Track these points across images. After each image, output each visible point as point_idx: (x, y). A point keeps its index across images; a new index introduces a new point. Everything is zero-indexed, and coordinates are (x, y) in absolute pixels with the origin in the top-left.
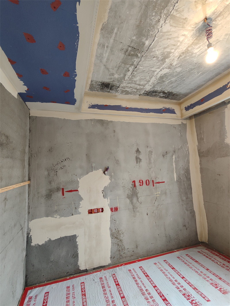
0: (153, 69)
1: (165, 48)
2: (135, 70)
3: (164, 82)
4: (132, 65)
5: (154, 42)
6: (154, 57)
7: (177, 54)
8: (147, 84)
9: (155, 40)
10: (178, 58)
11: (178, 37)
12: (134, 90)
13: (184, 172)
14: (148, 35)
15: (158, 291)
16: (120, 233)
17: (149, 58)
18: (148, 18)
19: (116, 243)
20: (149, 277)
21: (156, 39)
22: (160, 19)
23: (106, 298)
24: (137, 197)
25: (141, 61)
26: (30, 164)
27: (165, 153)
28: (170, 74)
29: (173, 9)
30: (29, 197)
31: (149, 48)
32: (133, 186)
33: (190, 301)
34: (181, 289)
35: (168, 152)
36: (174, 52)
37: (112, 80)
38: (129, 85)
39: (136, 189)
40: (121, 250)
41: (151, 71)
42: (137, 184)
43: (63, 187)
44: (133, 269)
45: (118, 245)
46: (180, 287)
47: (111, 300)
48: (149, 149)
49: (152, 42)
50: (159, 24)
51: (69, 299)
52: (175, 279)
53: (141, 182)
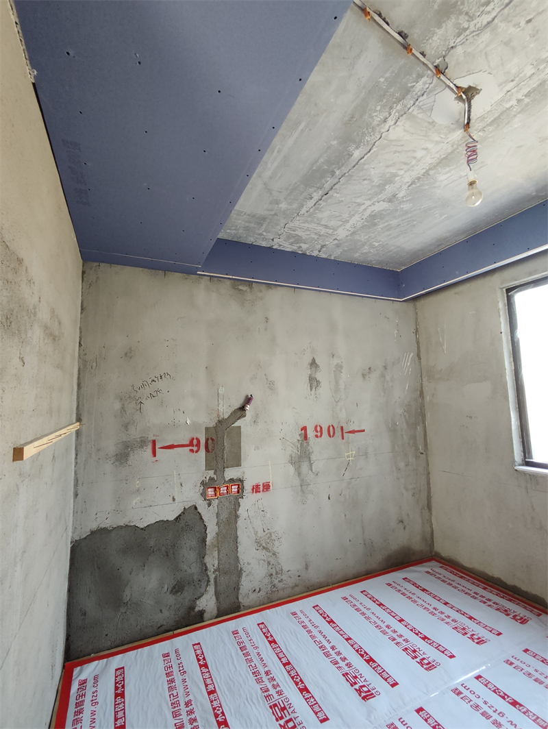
0: (358, 200)
1: (387, 167)
2: (323, 198)
3: (375, 225)
4: (320, 188)
5: (369, 154)
6: (364, 180)
7: (407, 178)
8: (341, 226)
9: (372, 151)
10: (409, 186)
11: (414, 151)
12: (313, 236)
13: (402, 411)
14: (360, 141)
15: (355, 646)
16: (273, 537)
17: (355, 180)
18: (367, 114)
19: (264, 560)
20: (334, 623)
21: (374, 149)
22: (387, 118)
23: (251, 669)
24: (310, 461)
25: (339, 183)
26: (82, 384)
27: (367, 370)
28: (389, 211)
29: (414, 104)
30: (76, 458)
31: (358, 162)
32: (303, 437)
33: (418, 660)
34: (399, 640)
35: (372, 369)
36: (403, 175)
37: (273, 213)
38: (306, 225)
39: (308, 445)
40: (274, 574)
41: (355, 203)
42: (311, 433)
43: (154, 438)
44: (301, 611)
45: (269, 563)
46: (396, 637)
47: (262, 672)
48: (335, 361)
49: (367, 154)
50: (385, 125)
51: (172, 677)
52: (386, 624)
53: (319, 430)
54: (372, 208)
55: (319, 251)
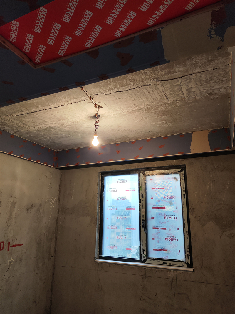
1: (64, 114)
3: (51, 131)
4: (29, 110)
6: (52, 115)
7: (71, 121)
8: (33, 126)
9: (59, 108)
11: (76, 114)
14: (55, 103)
17: (47, 113)
22: (69, 101)
25: (39, 112)
28: (59, 128)
29: (80, 102)
31: (51, 108)
35: (33, 206)
41: (44, 120)
49: (56, 107)
54: (52, 125)
55: (15, 132)
